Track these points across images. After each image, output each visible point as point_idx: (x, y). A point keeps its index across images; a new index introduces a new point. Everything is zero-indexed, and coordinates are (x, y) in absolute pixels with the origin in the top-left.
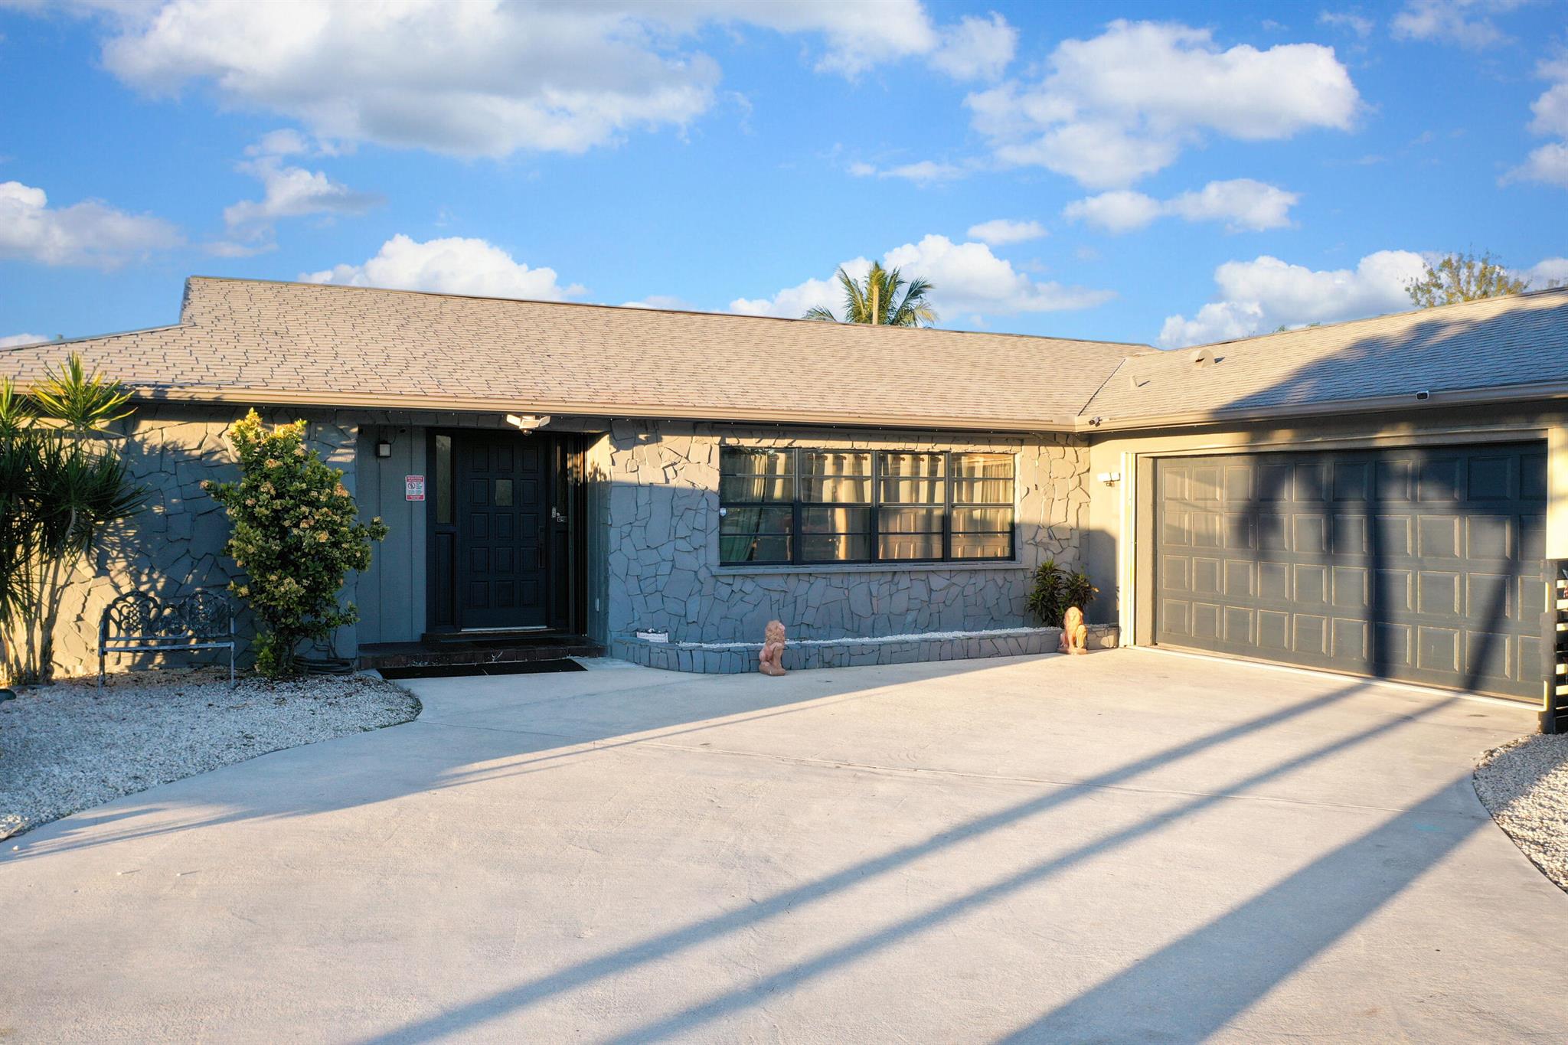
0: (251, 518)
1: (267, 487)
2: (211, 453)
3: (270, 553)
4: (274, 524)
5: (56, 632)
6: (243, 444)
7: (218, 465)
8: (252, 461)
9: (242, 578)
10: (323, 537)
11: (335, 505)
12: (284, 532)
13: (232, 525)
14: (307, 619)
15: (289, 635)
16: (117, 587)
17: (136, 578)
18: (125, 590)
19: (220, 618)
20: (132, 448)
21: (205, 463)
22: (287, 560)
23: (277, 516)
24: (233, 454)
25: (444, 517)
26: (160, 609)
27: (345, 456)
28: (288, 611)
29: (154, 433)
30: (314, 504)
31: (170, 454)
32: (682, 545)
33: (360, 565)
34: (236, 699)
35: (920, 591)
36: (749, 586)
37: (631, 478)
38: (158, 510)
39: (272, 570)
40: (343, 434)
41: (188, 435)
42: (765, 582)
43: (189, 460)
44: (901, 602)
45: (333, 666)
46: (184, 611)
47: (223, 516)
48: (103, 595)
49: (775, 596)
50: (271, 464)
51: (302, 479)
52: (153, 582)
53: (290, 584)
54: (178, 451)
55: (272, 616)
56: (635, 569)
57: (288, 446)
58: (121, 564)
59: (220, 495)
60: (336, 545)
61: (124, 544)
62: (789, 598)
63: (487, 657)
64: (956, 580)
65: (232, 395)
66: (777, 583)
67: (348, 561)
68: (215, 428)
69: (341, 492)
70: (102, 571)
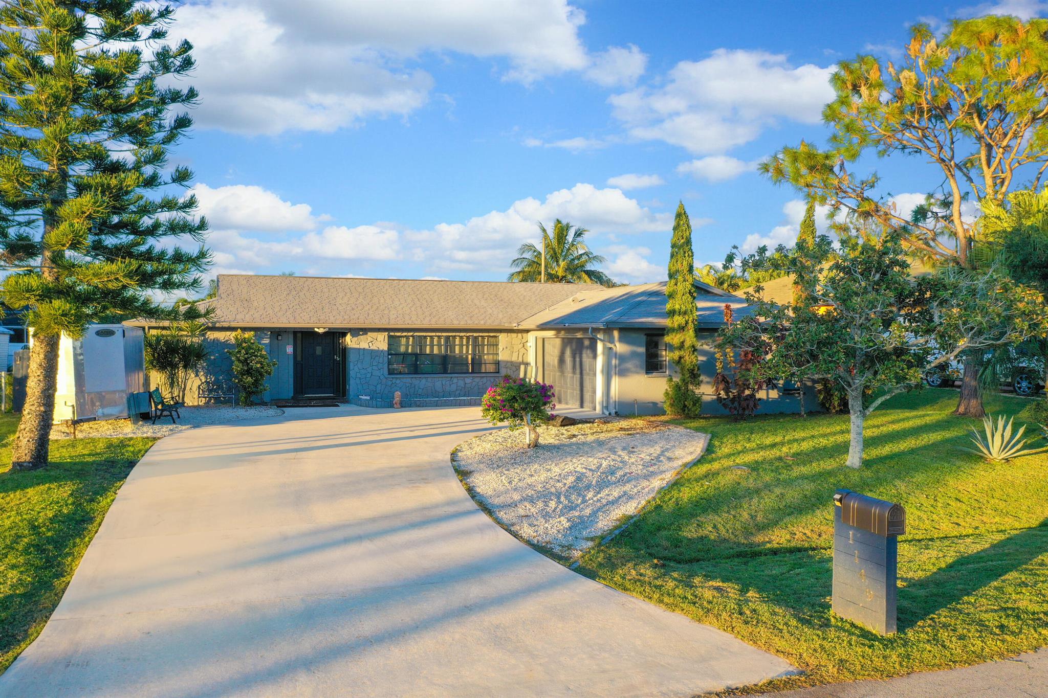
0: (239, 360)
1: (243, 351)
2: (227, 341)
3: (244, 370)
4: (245, 362)
5: (186, 392)
6: (236, 339)
7: (229, 344)
8: (239, 343)
9: (236, 377)
10: (259, 366)
11: (262, 356)
12: (248, 364)
13: (233, 362)
14: (254, 389)
15: (249, 394)
16: (201, 380)
17: (206, 377)
18: (203, 381)
19: (230, 389)
20: (205, 340)
21: (225, 344)
22: (249, 372)
23: (246, 359)
24: (233, 341)
25: (299, 358)
26: (213, 386)
27: (266, 341)
28: (249, 387)
29: (212, 335)
30: (256, 356)
31: (216, 342)
32: (374, 368)
33: (269, 374)
34: (235, 410)
35: (461, 383)
36: (398, 381)
37: (357, 346)
38: (212, 358)
39: (244, 375)
40: (266, 334)
41: (221, 336)
42: (404, 380)
43: (221, 343)
44: (454, 387)
45: (263, 404)
46: (220, 387)
47: (231, 359)
48: (197, 382)
49: (407, 385)
50: (244, 345)
51: (253, 349)
52: (211, 378)
53: (249, 379)
54: (218, 340)
55: (245, 388)
56: (359, 375)
57: (249, 340)
58: (202, 373)
59: (230, 353)
60: (263, 368)
61: (203, 368)
62: (413, 386)
63: (310, 403)
64: (475, 380)
65: (233, 325)
66: (409, 380)
67: (266, 372)
68: (228, 333)
69: (264, 353)
70: (197, 375)
